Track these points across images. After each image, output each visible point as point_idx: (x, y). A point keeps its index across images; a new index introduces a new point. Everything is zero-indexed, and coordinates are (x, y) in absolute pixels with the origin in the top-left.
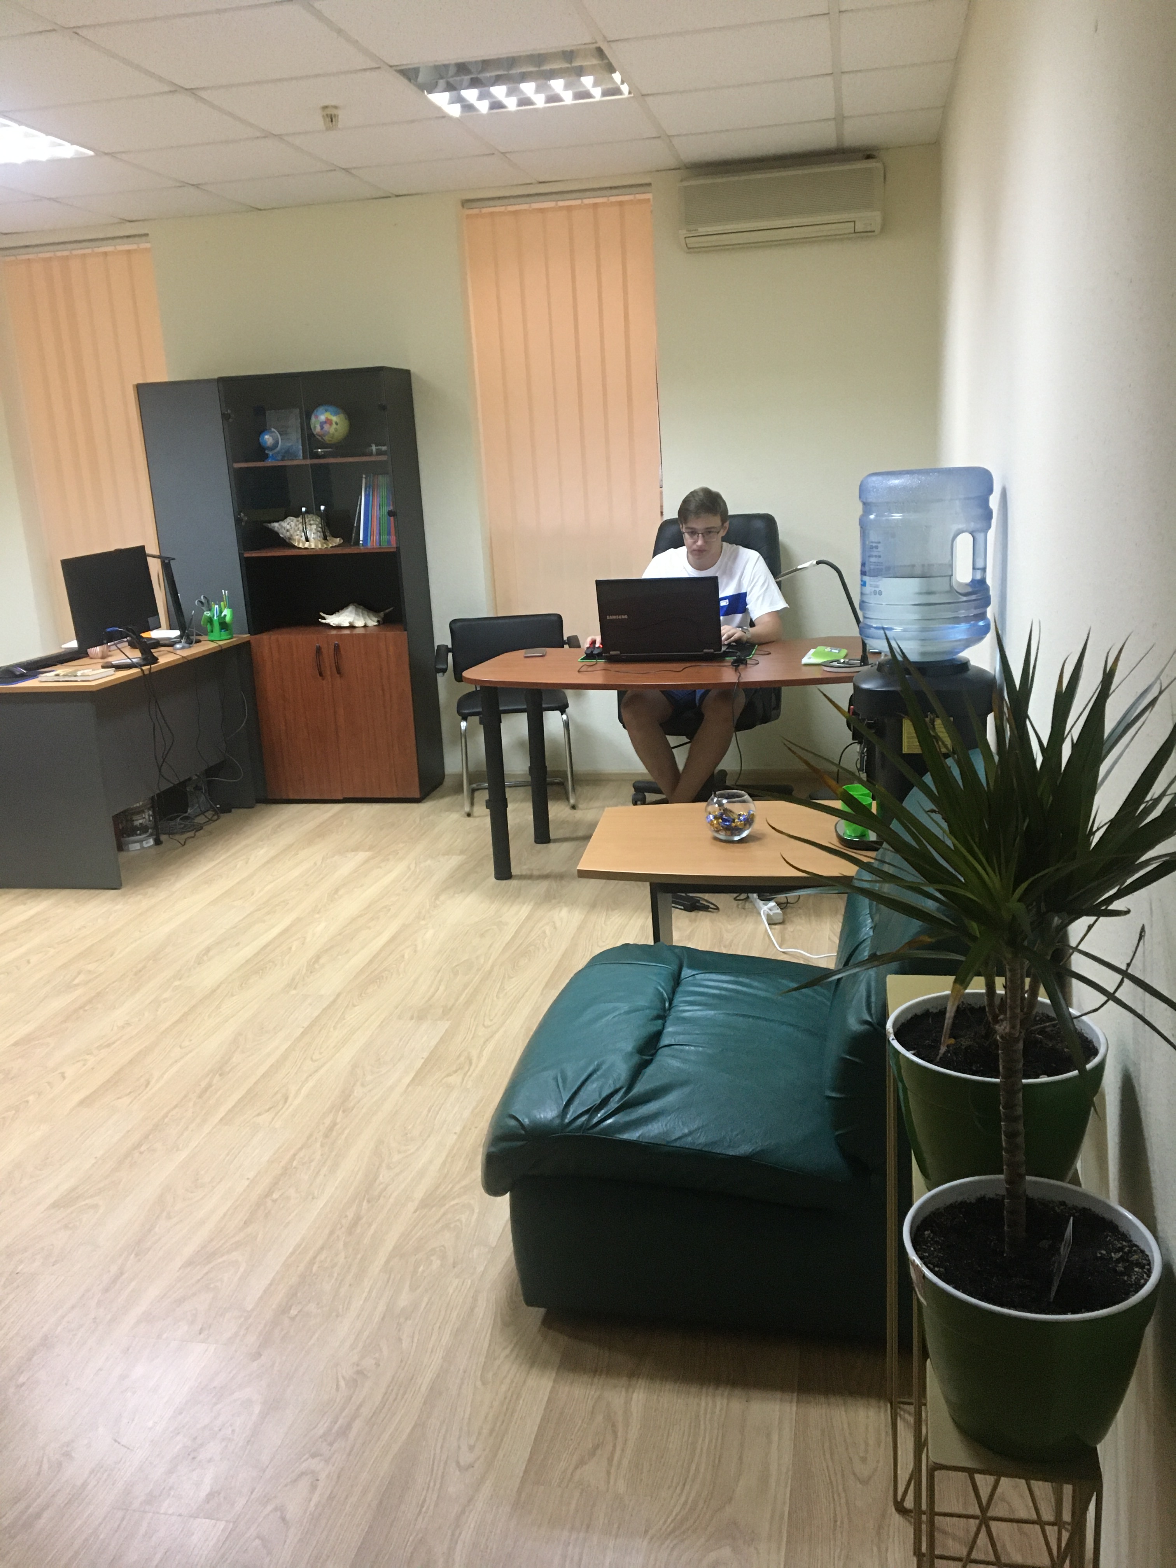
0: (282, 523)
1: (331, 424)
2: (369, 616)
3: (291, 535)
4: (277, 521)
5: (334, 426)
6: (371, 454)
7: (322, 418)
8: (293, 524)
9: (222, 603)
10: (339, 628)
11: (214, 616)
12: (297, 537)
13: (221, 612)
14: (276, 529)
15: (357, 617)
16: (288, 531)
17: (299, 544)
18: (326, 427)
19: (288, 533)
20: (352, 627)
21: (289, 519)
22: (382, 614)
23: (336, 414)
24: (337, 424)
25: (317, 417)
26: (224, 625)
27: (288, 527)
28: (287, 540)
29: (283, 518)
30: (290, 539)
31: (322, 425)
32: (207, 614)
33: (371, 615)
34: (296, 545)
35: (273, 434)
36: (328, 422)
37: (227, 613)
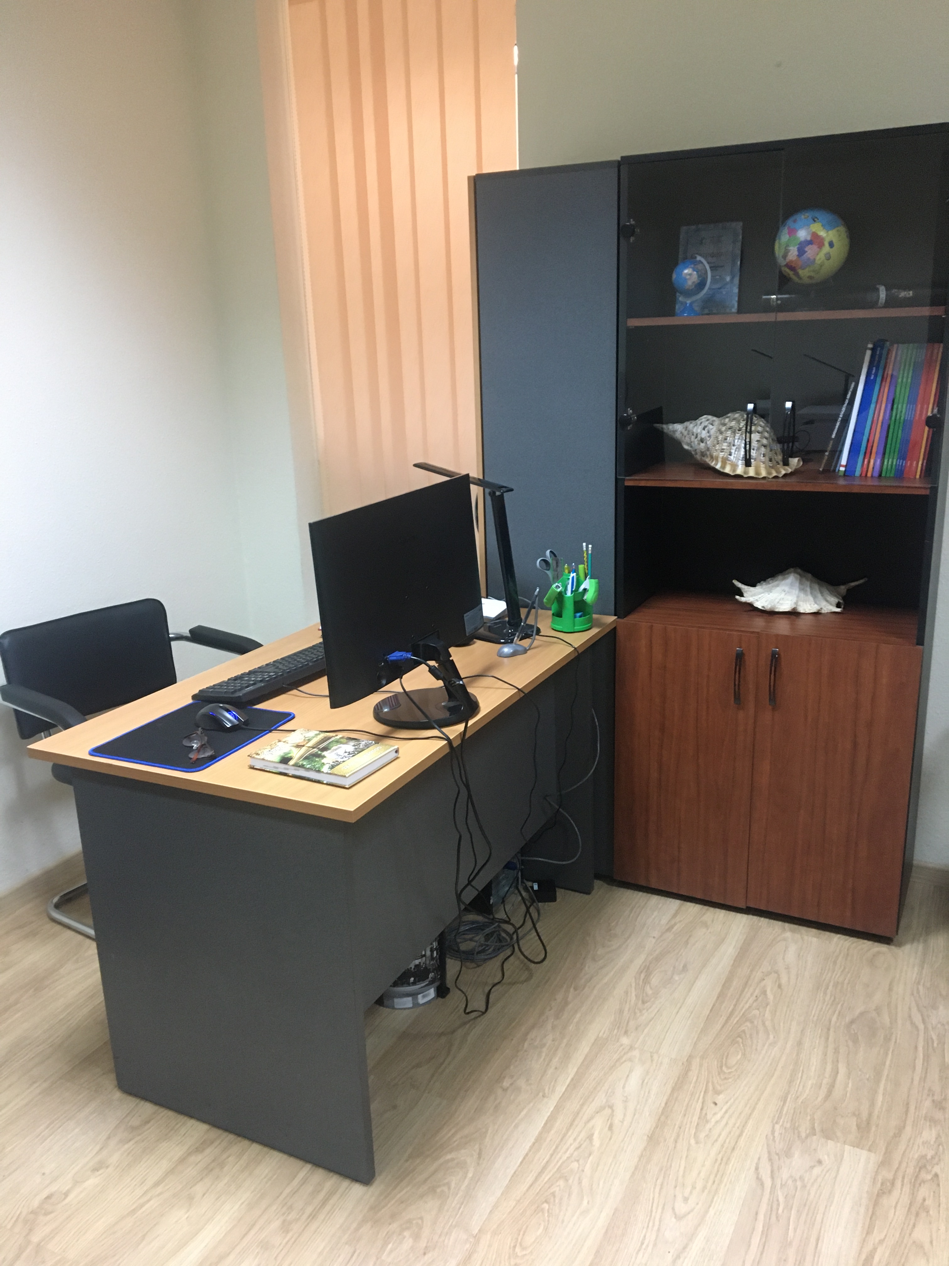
0: (690, 425)
1: (821, 245)
2: (821, 593)
3: (708, 449)
4: (682, 422)
5: (826, 248)
6: (873, 305)
7: (803, 234)
8: (713, 429)
9: (581, 567)
10: (771, 614)
11: (566, 589)
12: (721, 454)
13: (579, 584)
14: (678, 435)
15: (802, 595)
16: (702, 440)
17: (723, 467)
18: (810, 251)
19: (702, 445)
20: (794, 614)
21: (704, 419)
22: (843, 589)
23: (828, 226)
24: (831, 245)
25: (792, 232)
26: (580, 606)
27: (704, 434)
28: (698, 457)
29: (694, 417)
30: (703, 454)
31: (802, 248)
32: (556, 587)
33: (826, 592)
34: (718, 467)
35: (700, 267)
36: (816, 240)
37: (590, 586)
